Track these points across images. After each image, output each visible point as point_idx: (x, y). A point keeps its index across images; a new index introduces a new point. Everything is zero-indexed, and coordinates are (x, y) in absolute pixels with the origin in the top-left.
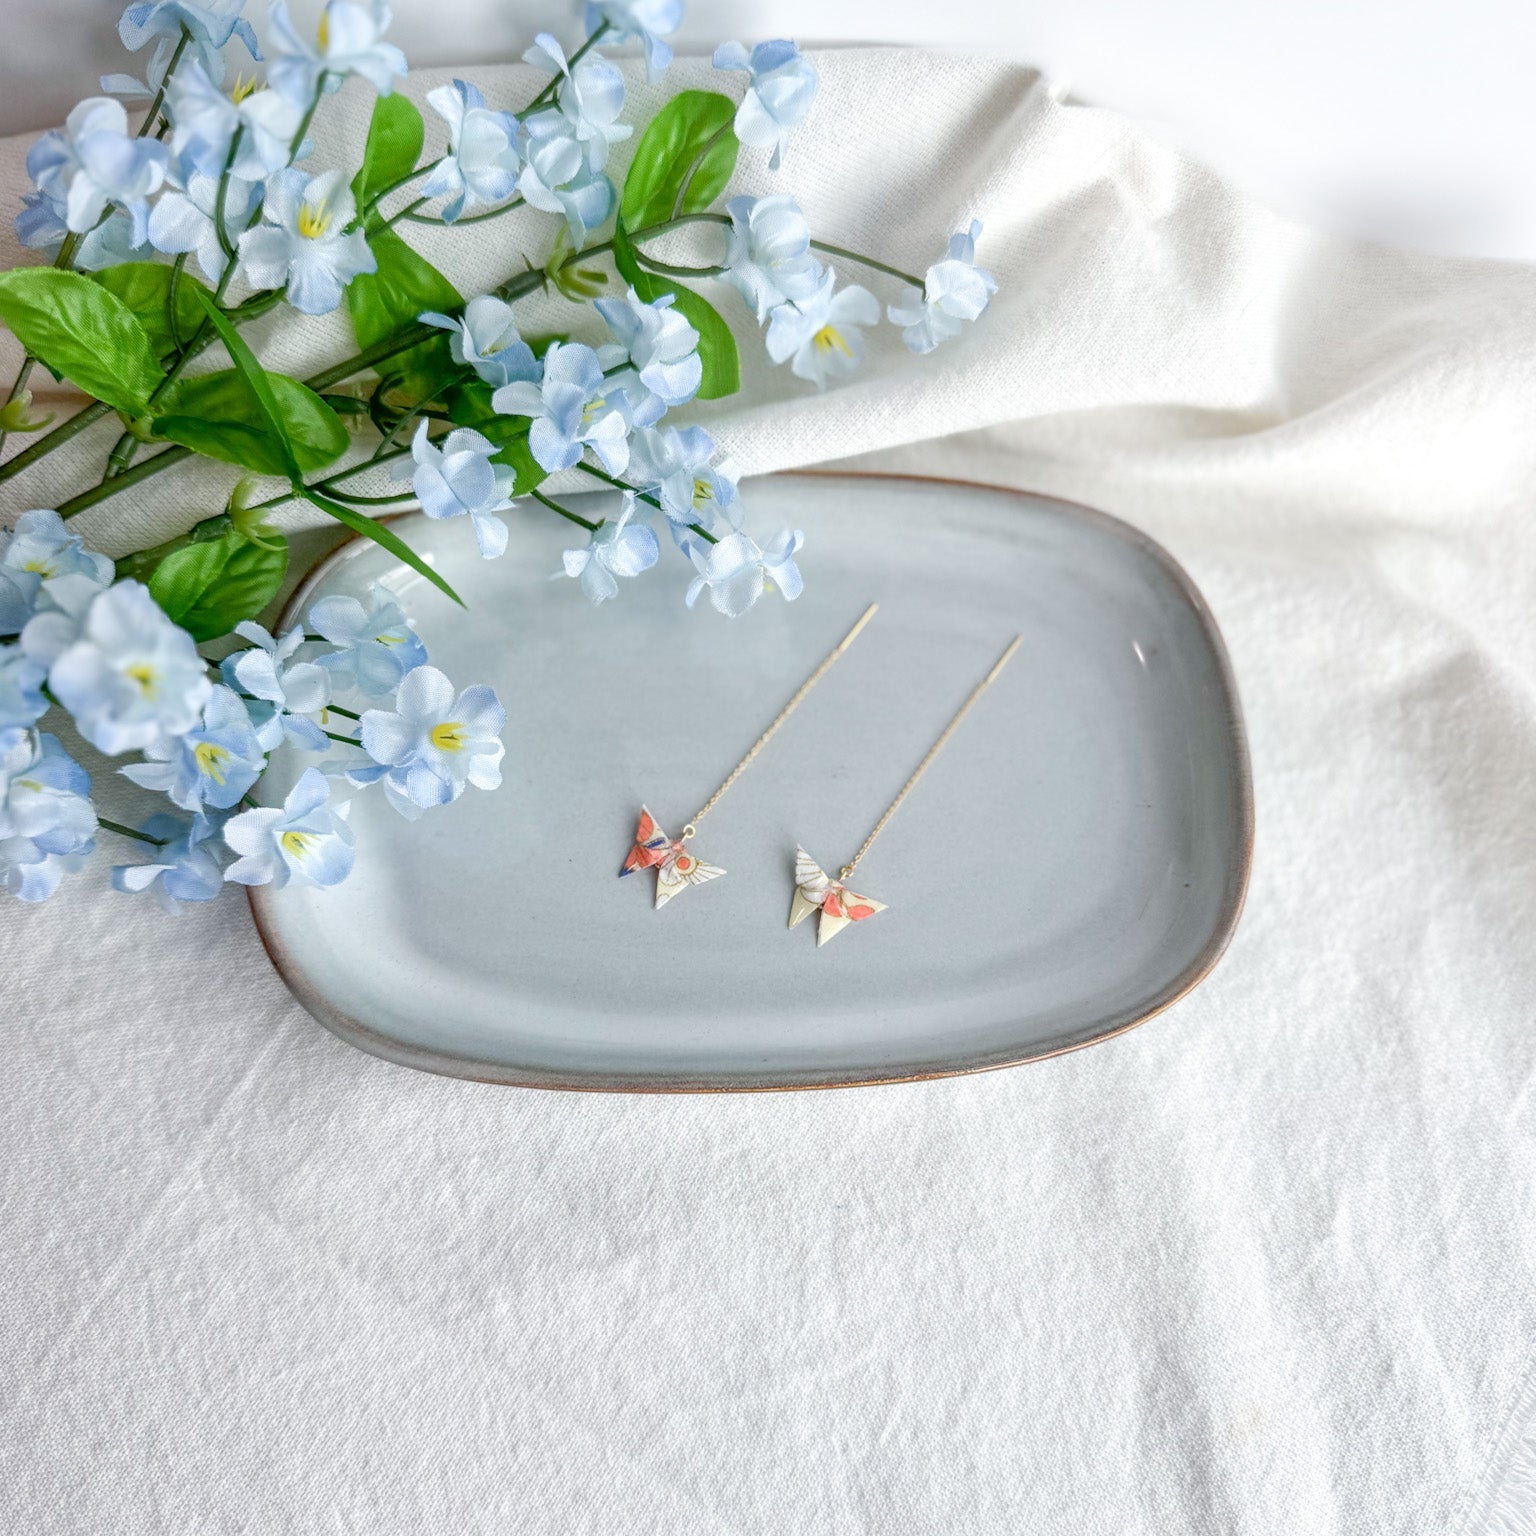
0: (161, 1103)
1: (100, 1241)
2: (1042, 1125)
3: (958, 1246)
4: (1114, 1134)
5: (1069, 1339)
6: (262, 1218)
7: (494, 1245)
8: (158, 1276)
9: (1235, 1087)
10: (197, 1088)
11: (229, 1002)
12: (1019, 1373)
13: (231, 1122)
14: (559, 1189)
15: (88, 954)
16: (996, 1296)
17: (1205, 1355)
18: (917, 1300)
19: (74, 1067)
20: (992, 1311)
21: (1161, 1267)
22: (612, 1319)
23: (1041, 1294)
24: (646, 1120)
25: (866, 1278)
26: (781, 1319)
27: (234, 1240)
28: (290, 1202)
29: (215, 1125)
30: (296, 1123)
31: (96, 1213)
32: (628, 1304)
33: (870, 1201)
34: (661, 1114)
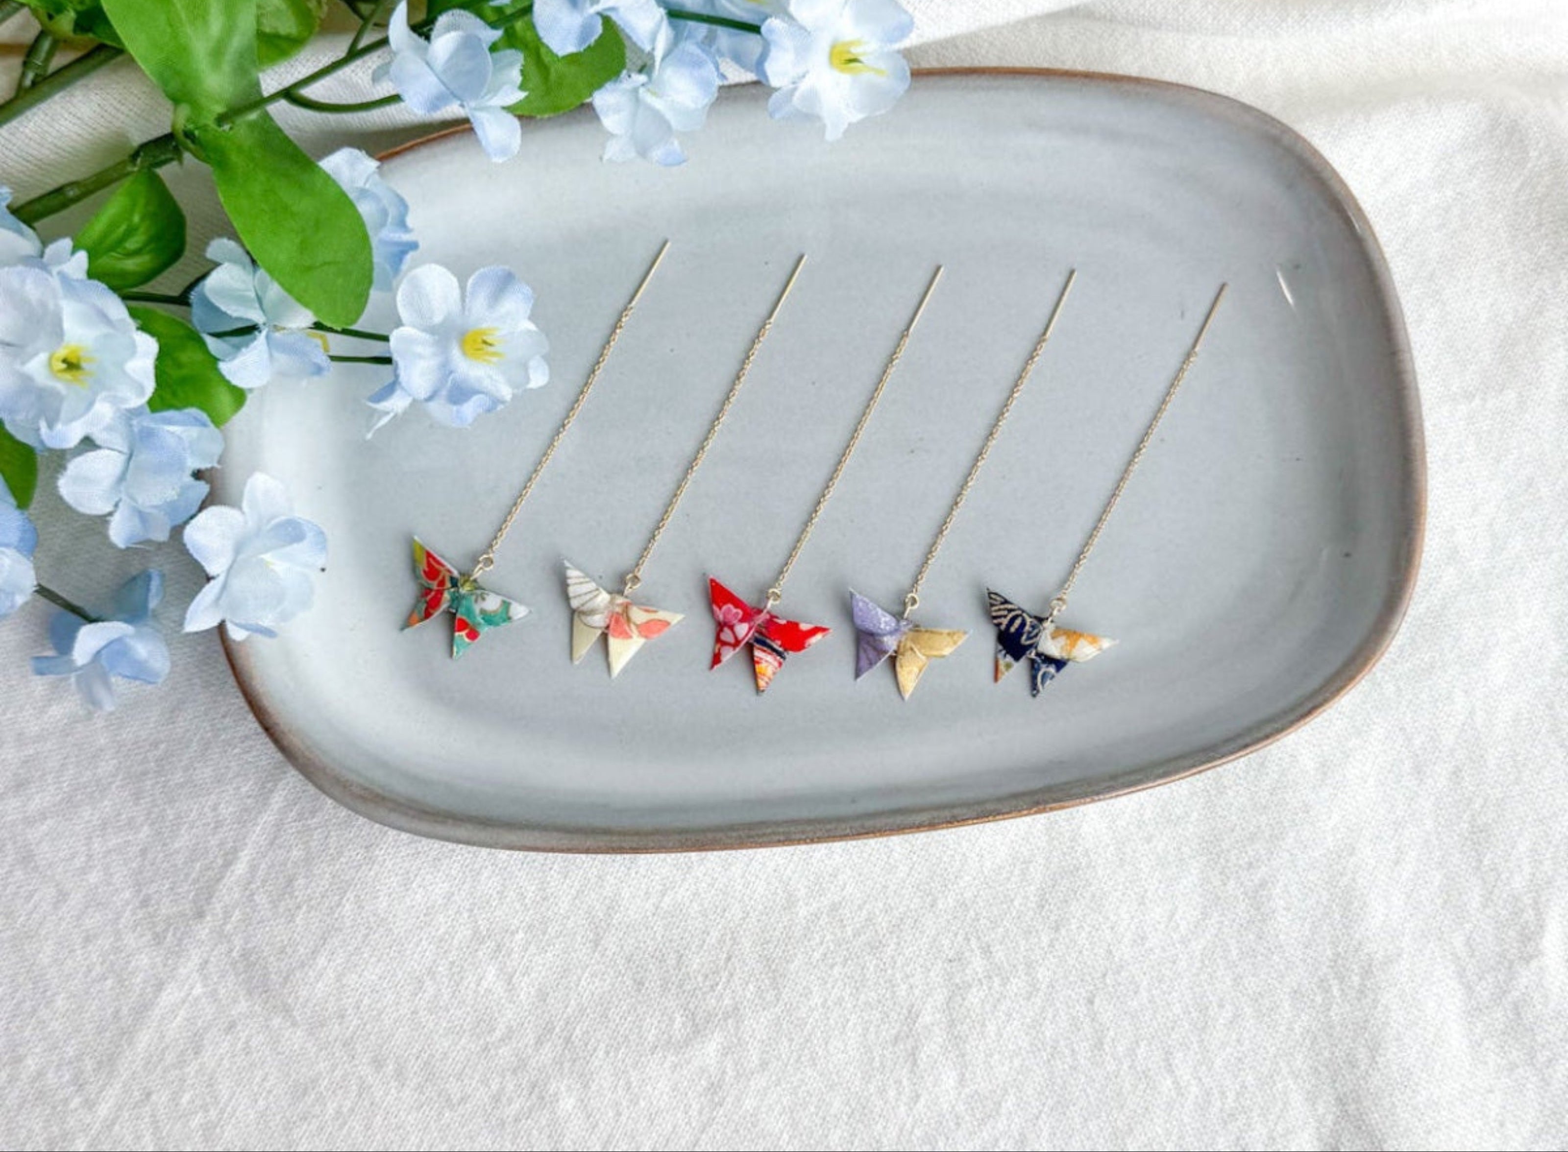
0: (141, 897)
1: (89, 1065)
2: (1185, 849)
3: (1094, 996)
4: (1272, 853)
5: (1231, 1096)
6: (276, 1022)
7: (551, 1031)
8: (161, 1098)
9: (1415, 788)
10: (182, 877)
11: (208, 771)
12: (1174, 1138)
13: (227, 915)
14: (621, 962)
15: (33, 729)
16: (1142, 1051)
17: (1393, 1103)
18: (1049, 1061)
19: (33, 864)
20: (1139, 1069)
21: (1334, 1006)
22: (696, 1107)
23: (1195, 1045)
24: (716, 876)
25: (988, 1040)
26: (892, 1093)
27: (247, 1050)
28: (307, 1001)
29: (208, 918)
30: (304, 908)
31: (80, 1031)
32: (714, 1088)
33: (987, 951)
34: (733, 869)
